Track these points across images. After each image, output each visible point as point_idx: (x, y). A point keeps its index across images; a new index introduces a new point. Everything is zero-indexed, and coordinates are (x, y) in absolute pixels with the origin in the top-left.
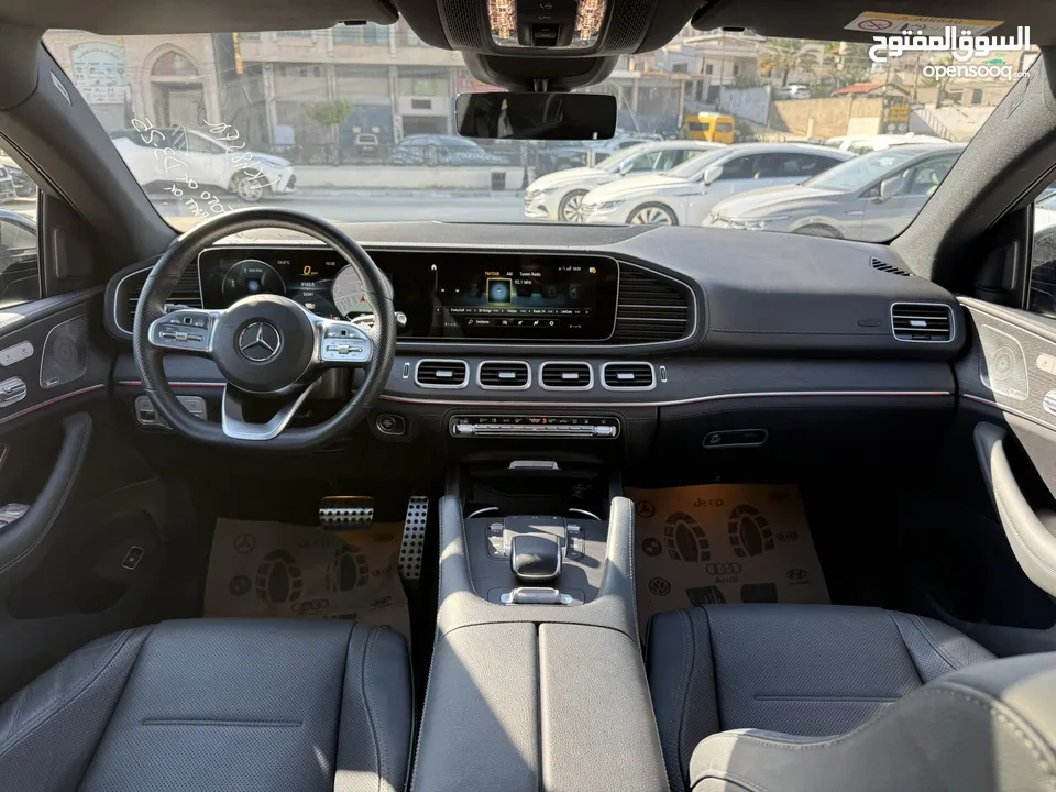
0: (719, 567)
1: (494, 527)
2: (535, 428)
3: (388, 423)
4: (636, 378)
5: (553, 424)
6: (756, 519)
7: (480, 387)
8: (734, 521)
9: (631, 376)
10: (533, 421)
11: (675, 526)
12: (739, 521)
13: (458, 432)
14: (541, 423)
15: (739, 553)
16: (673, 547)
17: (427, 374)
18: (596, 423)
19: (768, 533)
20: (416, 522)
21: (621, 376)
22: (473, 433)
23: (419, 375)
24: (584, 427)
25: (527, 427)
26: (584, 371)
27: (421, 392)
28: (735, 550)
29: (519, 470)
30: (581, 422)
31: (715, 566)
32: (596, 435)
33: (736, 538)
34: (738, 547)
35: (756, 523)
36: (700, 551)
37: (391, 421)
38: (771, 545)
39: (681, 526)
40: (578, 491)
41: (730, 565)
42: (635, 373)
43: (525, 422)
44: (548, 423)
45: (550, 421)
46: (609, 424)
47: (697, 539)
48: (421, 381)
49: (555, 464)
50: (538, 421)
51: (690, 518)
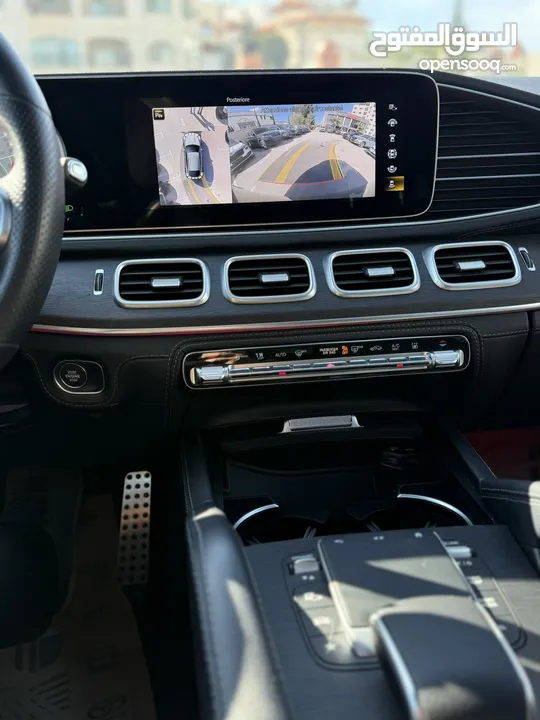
1: (303, 564)
2: (330, 364)
3: (73, 376)
4: (488, 267)
5: (361, 353)
7: (229, 301)
9: (480, 265)
10: (325, 351)
13: (200, 380)
14: (339, 354)
17: (136, 284)
18: (432, 346)
20: (136, 506)
21: (464, 266)
22: (226, 380)
23: (122, 288)
24: (412, 355)
25: (318, 362)
26: (400, 262)
27: (125, 316)
29: (296, 434)
30: (405, 347)
32: (435, 367)
37: (80, 372)
40: (393, 458)
42: (484, 259)
43: (315, 354)
44: (350, 354)
45: (355, 350)
46: (452, 346)
48: (125, 297)
49: (355, 419)
50: (333, 351)
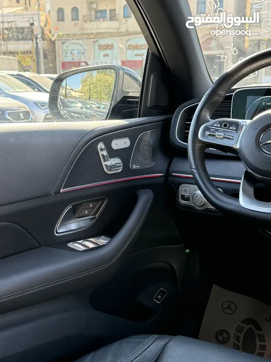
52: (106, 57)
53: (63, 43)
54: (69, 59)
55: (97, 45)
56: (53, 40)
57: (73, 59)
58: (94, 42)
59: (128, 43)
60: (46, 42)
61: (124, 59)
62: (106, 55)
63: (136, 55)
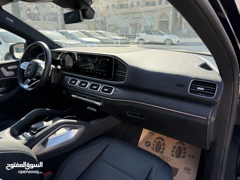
0: (164, 157)
6: (183, 147)
8: (176, 145)
11: (158, 141)
12: (178, 146)
15: (172, 155)
16: (154, 146)
17: (71, 81)
18: (96, 101)
19: (185, 153)
21: (105, 90)
26: (98, 87)
28: (172, 154)
31: (163, 156)
33: (174, 151)
34: (173, 153)
35: (183, 148)
36: (161, 150)
38: (184, 157)
39: (160, 141)
41: (168, 158)
42: (109, 89)
43: (84, 97)
45: (88, 98)
47: (162, 147)
49: (95, 110)
51: (163, 139)
52: (124, 23)
53: (109, 18)
54: (111, 24)
55: (121, 18)
56: (105, 16)
57: (112, 23)
58: (120, 17)
59: (133, 17)
60: (102, 17)
61: (131, 23)
62: (124, 22)
63: (135, 21)
